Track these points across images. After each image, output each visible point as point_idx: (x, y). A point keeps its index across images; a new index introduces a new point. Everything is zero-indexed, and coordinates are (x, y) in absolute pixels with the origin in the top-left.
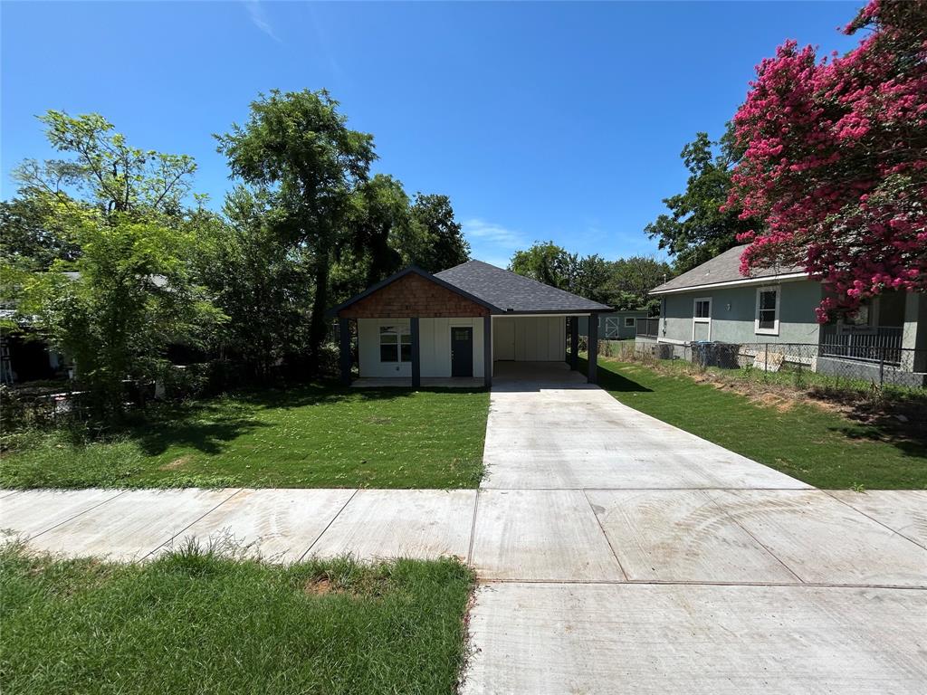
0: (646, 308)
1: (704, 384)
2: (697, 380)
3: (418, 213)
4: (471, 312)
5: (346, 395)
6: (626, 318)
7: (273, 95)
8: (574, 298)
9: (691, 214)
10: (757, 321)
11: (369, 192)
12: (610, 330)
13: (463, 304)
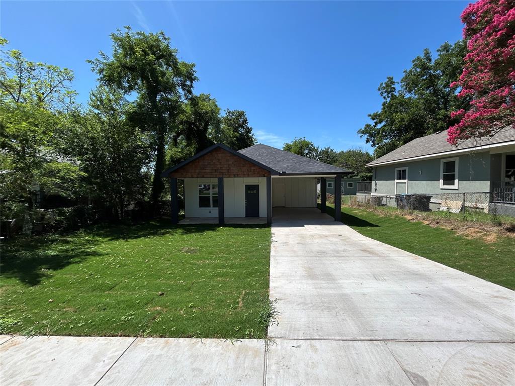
0: (358, 177)
1: (414, 221)
2: (408, 219)
3: (227, 120)
4: (258, 173)
5: (171, 229)
6: (348, 183)
7: (127, 31)
8: (325, 165)
9: (384, 123)
10: (441, 181)
11: (194, 101)
13: (253, 168)
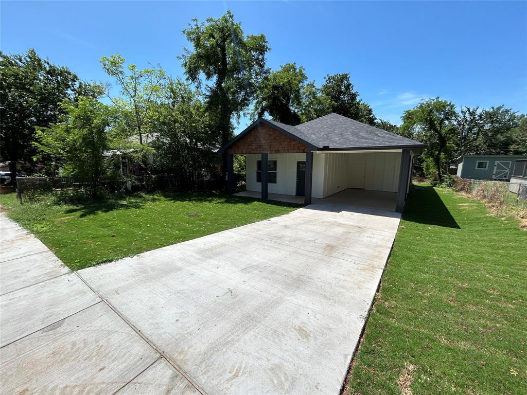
4: (298, 149)
7: (195, 22)
12: (497, 173)
13: (293, 143)
